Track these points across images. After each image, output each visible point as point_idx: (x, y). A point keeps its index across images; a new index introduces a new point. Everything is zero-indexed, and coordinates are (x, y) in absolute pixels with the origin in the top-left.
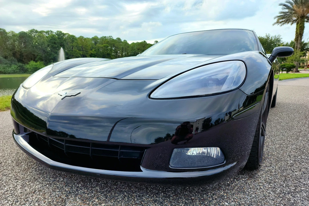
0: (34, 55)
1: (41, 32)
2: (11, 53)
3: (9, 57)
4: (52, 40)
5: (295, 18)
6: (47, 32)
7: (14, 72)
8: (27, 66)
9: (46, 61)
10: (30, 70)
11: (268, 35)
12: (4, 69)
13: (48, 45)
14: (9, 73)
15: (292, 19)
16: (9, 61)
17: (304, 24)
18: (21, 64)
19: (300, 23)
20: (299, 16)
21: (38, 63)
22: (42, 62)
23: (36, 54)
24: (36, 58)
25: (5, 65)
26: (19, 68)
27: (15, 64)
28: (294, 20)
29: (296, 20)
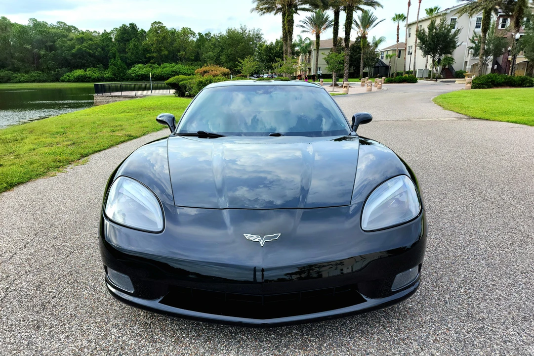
5: (279, 6)
11: (243, 26)
15: (276, 7)
17: (292, 17)
19: (288, 16)
20: (286, 4)
28: (279, 9)
29: (280, 9)
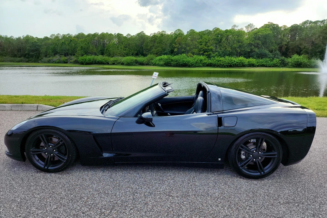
0: (300, 48)
1: (316, 22)
2: (277, 47)
3: (274, 51)
4: (325, 30)
6: (322, 22)
7: (275, 66)
8: (289, 60)
9: (311, 54)
10: (290, 64)
12: (267, 62)
13: (319, 36)
14: (270, 67)
16: (273, 55)
18: (283, 58)
21: (301, 57)
22: (306, 56)
23: (302, 47)
24: (301, 51)
25: (268, 59)
26: (280, 61)
27: (278, 58)
